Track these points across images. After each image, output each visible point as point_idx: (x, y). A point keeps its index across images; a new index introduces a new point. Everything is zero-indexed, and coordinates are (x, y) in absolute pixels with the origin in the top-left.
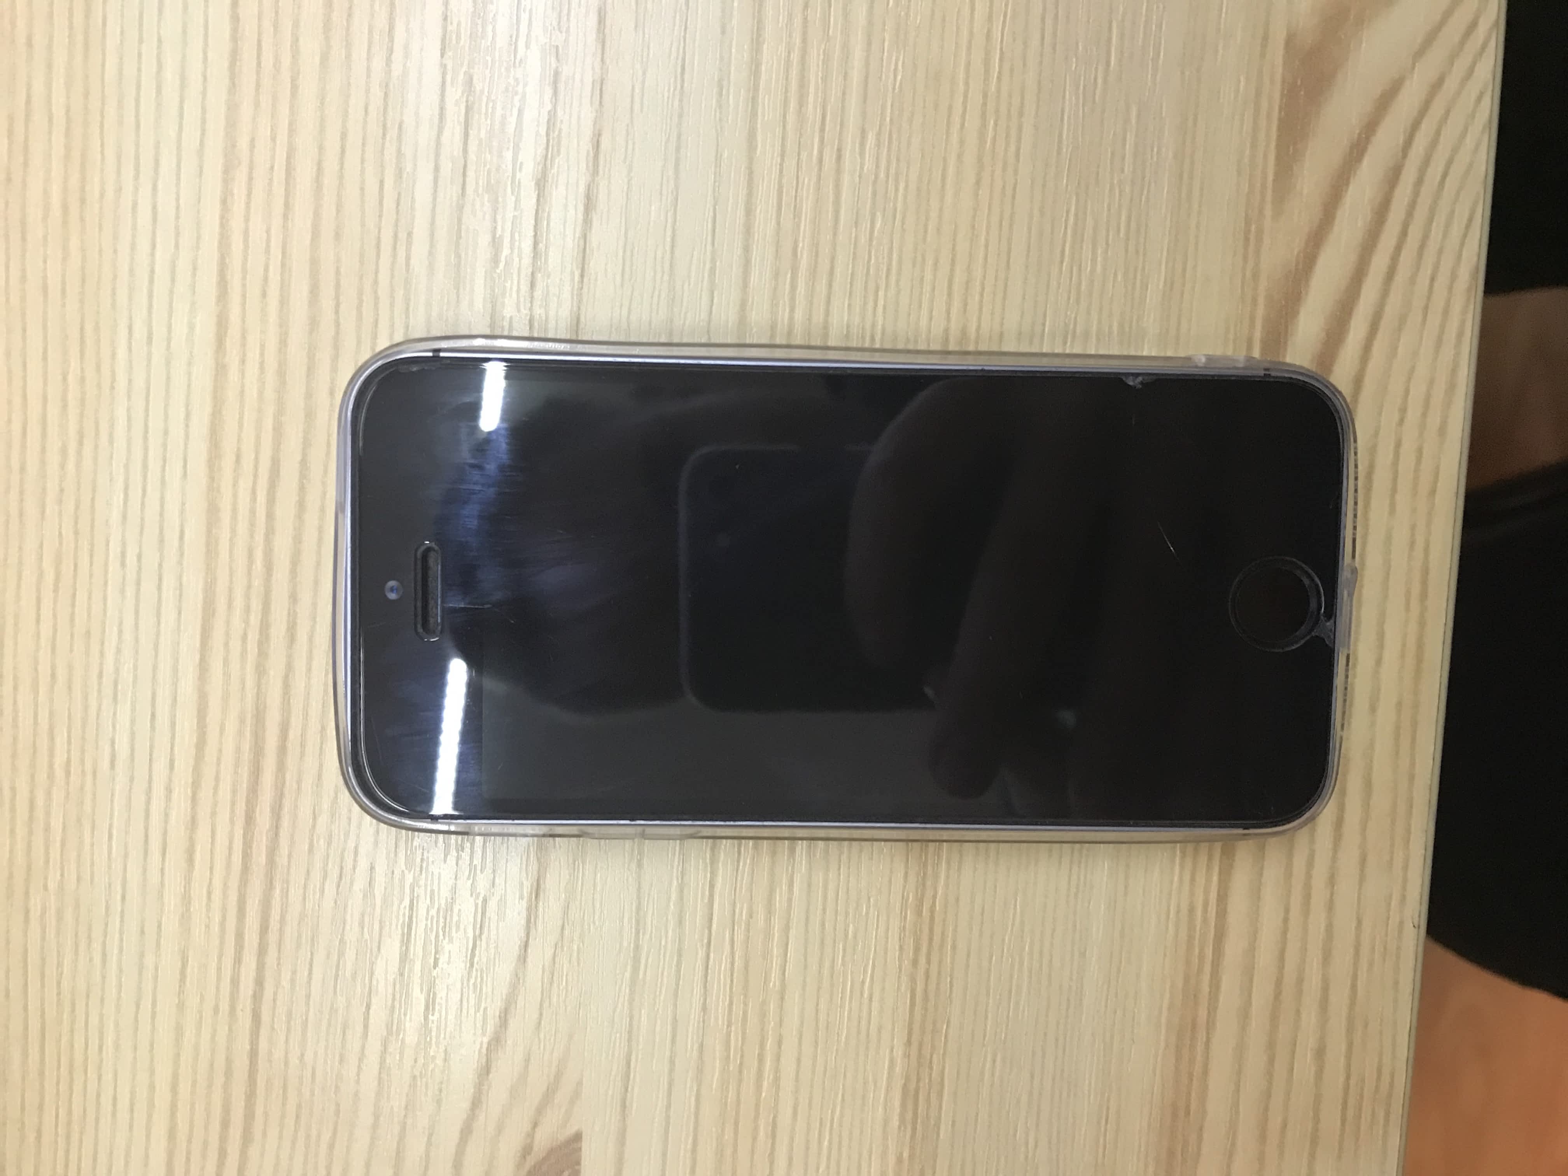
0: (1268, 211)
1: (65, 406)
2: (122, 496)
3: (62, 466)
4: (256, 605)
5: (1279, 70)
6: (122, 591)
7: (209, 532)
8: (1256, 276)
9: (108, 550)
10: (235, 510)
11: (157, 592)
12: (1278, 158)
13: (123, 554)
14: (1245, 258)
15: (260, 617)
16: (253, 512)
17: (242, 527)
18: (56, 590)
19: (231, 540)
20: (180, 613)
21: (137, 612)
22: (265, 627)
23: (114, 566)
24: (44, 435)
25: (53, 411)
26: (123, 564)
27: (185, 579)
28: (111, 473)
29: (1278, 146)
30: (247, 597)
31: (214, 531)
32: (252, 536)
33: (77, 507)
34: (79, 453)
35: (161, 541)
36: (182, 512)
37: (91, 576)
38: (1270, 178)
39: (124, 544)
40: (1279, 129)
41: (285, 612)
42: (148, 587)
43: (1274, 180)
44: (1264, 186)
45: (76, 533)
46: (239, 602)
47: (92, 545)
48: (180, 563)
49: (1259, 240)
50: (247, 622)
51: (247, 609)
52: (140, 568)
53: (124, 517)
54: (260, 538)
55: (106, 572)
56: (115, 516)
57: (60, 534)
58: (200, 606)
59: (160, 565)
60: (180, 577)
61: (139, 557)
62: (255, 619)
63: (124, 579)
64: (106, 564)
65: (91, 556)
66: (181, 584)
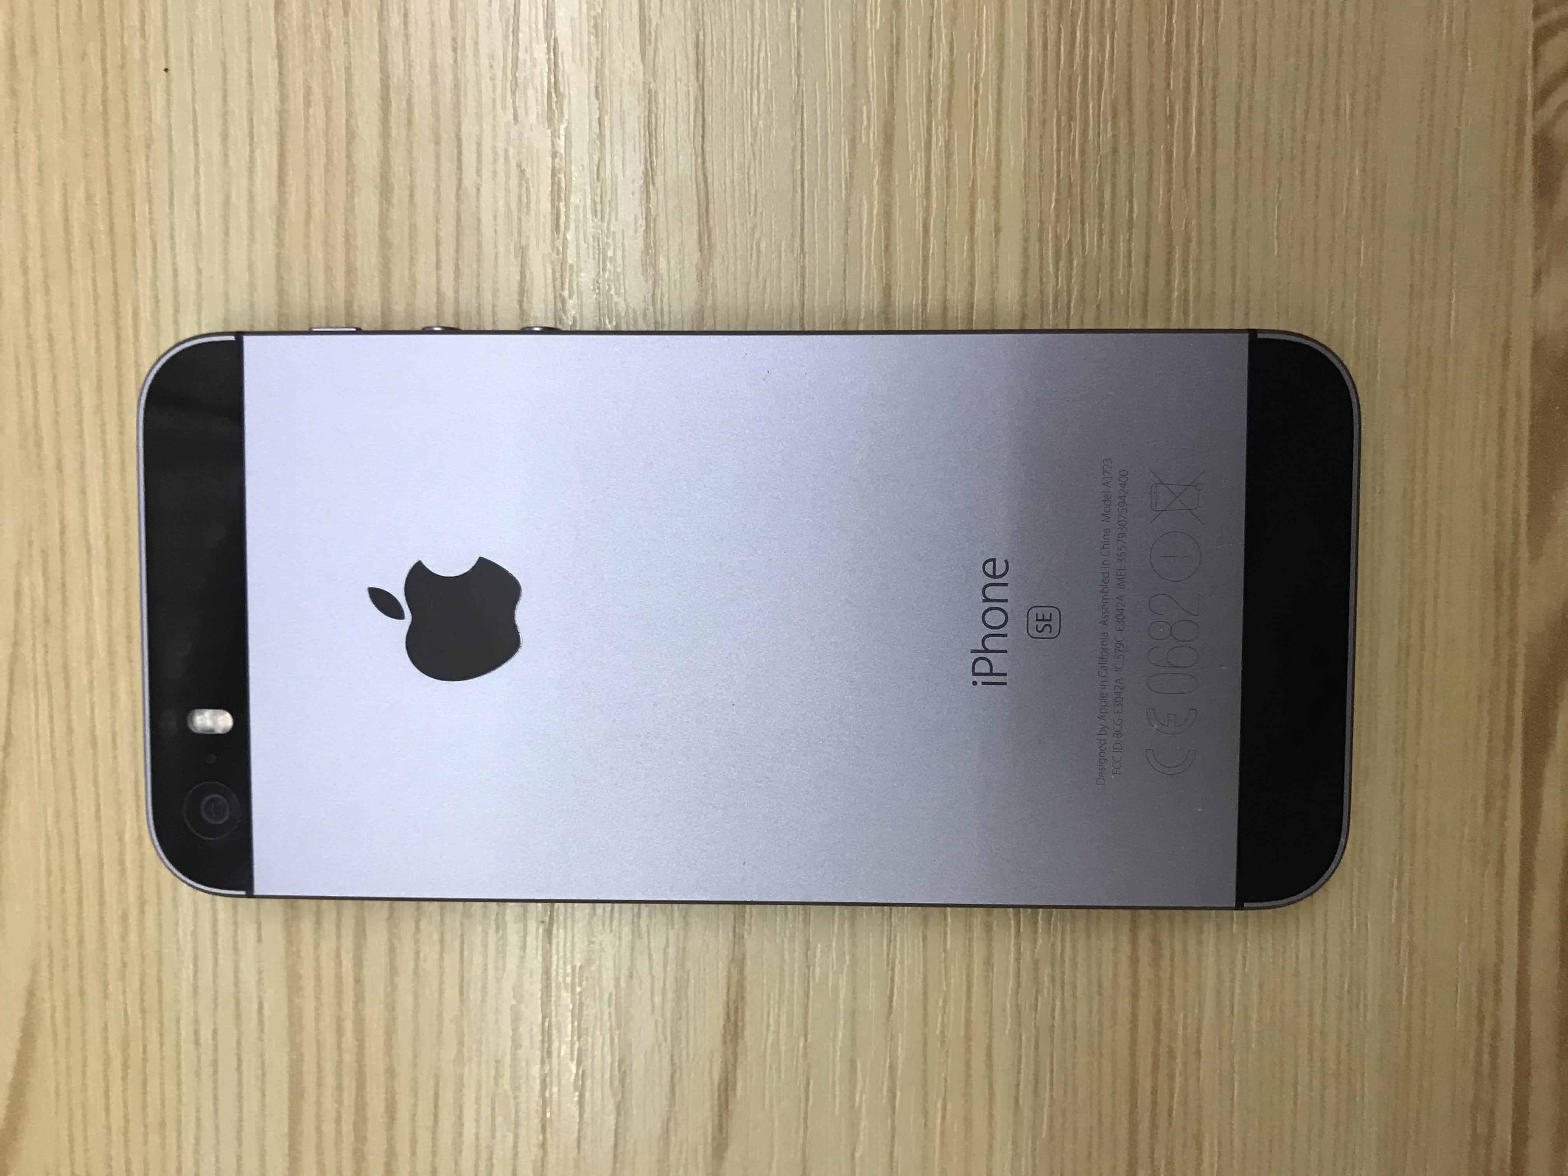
0: (1524, 553)
1: (123, 871)
2: (191, 967)
3: (124, 937)
4: (349, 1083)
5: (1526, 385)
6: (198, 1074)
7: (291, 1001)
8: (1512, 631)
9: (179, 1028)
10: (318, 977)
11: (236, 1074)
12: (1532, 487)
13: (196, 1033)
14: (1498, 612)
15: (354, 1096)
16: (339, 978)
17: (328, 996)
18: (124, 1078)
19: (317, 1009)
20: (264, 1095)
21: (216, 1099)
22: (361, 1107)
23: (187, 1047)
24: (102, 903)
25: (110, 877)
26: (197, 1043)
27: (267, 1056)
28: (178, 941)
29: (1532, 475)
30: (339, 1074)
31: (297, 1001)
32: (339, 1005)
33: (142, 983)
34: (141, 921)
35: (238, 1016)
36: (260, 982)
37: (162, 1058)
38: (1524, 512)
39: (196, 1022)
40: (1531, 453)
41: (382, 1090)
42: (227, 1067)
43: (1529, 516)
44: (1516, 524)
45: (143, 1010)
46: (330, 1080)
47: (161, 1023)
48: (261, 1039)
49: (1514, 586)
50: (340, 1102)
51: (340, 1087)
52: (216, 1047)
53: (195, 990)
54: (348, 1008)
55: (179, 1054)
56: (186, 989)
57: (126, 1014)
58: (286, 1086)
59: (239, 1043)
60: (262, 1055)
61: (215, 1032)
62: (349, 1100)
63: (199, 1060)
64: (178, 1044)
65: (161, 1035)
66: (263, 1063)
